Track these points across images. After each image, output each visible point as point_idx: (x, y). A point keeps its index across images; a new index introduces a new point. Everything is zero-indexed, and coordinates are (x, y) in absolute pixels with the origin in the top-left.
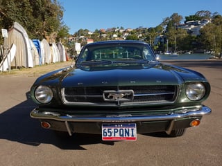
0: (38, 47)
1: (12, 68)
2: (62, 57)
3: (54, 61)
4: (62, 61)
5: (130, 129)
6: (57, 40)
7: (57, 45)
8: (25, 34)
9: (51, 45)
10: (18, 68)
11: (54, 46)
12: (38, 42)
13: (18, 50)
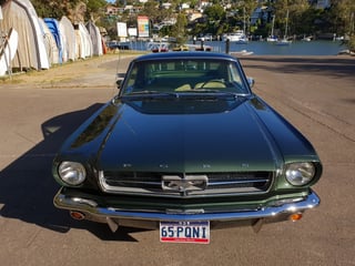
0: (56, 32)
1: (14, 70)
2: (95, 47)
3: (83, 56)
4: (96, 55)
5: (201, 227)
6: (87, 16)
7: (87, 27)
8: (31, 9)
9: (76, 27)
10: (24, 70)
11: (82, 28)
12: (54, 23)
13: (22, 39)
